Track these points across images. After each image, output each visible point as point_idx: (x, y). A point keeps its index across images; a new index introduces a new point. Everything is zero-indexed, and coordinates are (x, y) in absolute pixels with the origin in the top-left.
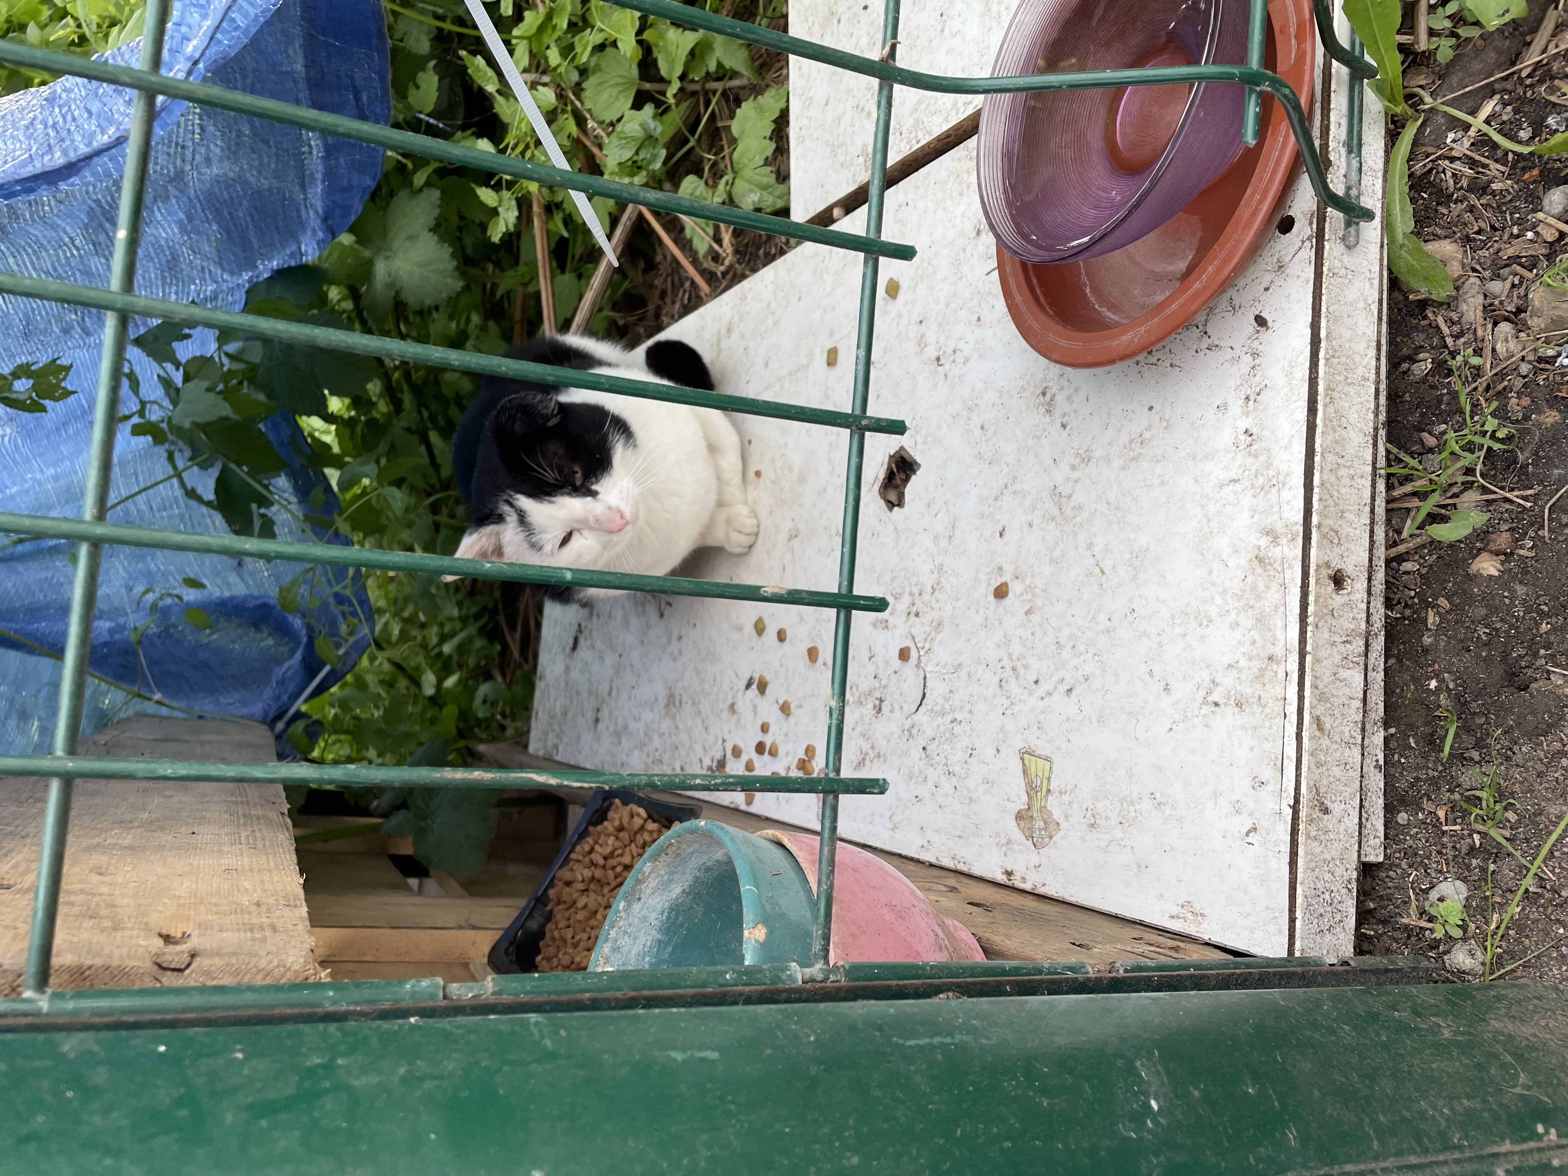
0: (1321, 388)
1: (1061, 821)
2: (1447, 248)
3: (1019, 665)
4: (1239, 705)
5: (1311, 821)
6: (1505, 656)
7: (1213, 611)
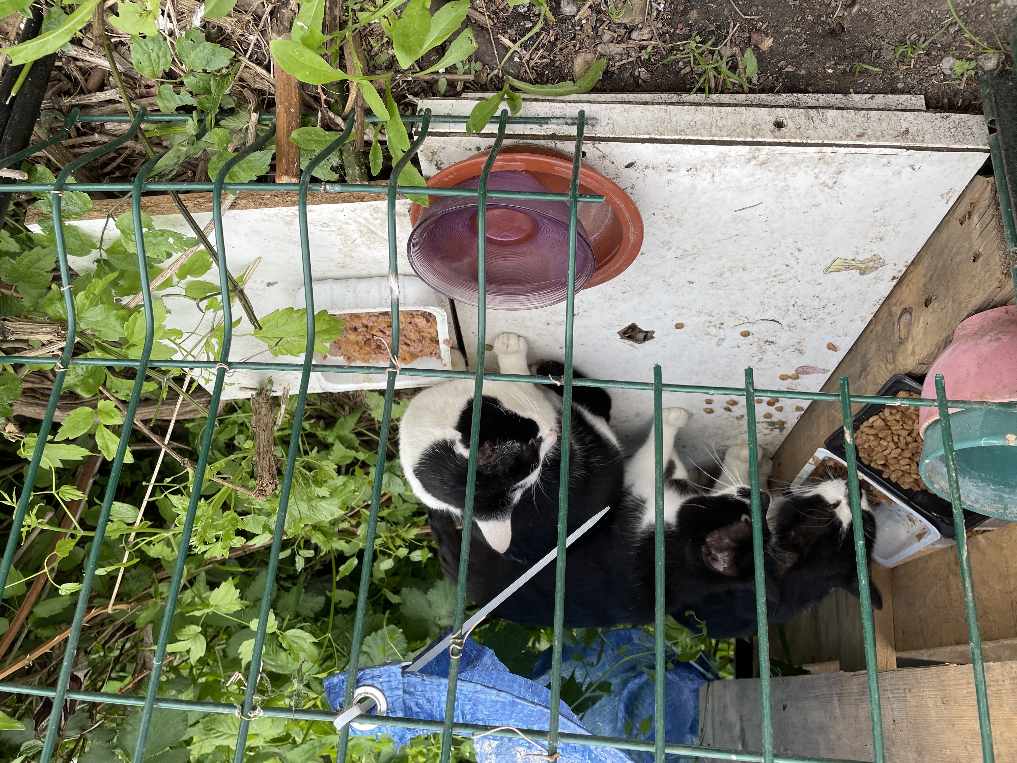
0: (677, 137)
1: (873, 254)
2: (579, 62)
3: (774, 274)
4: (839, 173)
5: (914, 140)
6: (822, 36)
7: (783, 184)
